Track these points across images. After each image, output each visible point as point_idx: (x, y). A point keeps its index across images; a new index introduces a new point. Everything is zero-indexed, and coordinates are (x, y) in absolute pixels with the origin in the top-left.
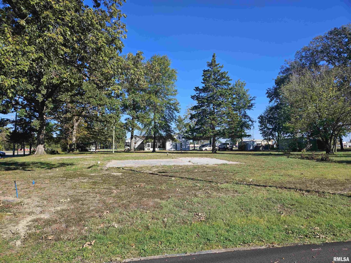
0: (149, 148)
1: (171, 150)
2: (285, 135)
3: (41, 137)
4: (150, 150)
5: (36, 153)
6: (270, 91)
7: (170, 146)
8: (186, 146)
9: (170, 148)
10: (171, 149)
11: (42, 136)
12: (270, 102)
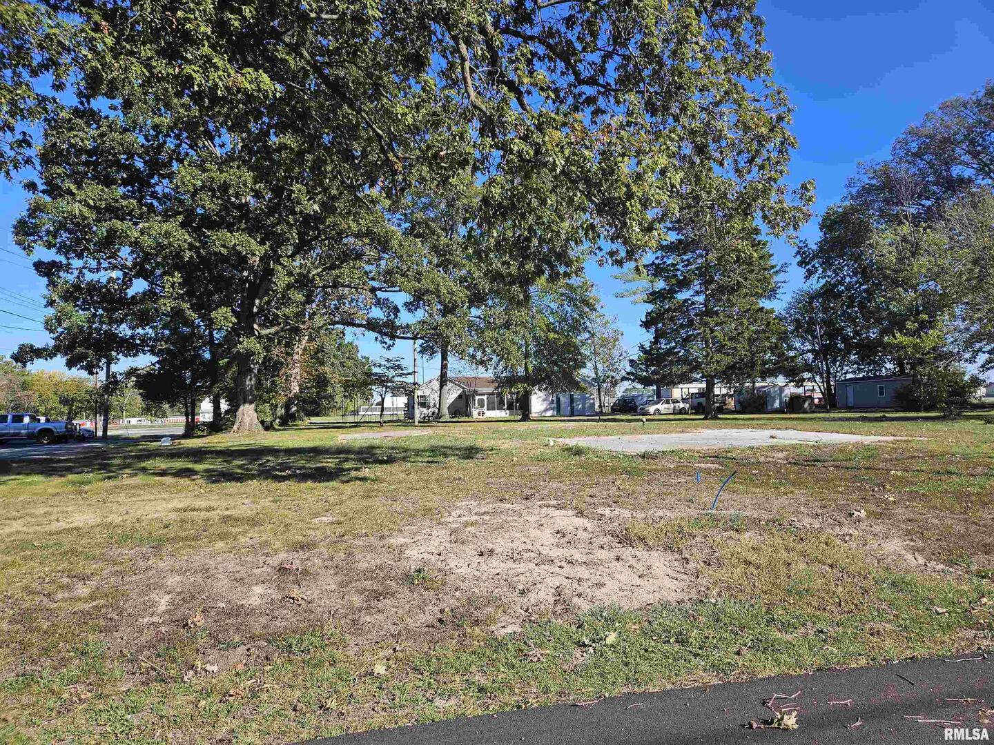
0: (481, 410)
1: (543, 414)
2: (845, 368)
3: (248, 383)
4: (485, 416)
5: (235, 428)
6: (806, 249)
7: (542, 405)
8: (584, 404)
9: (542, 408)
10: (545, 411)
11: (250, 380)
12: (807, 278)
